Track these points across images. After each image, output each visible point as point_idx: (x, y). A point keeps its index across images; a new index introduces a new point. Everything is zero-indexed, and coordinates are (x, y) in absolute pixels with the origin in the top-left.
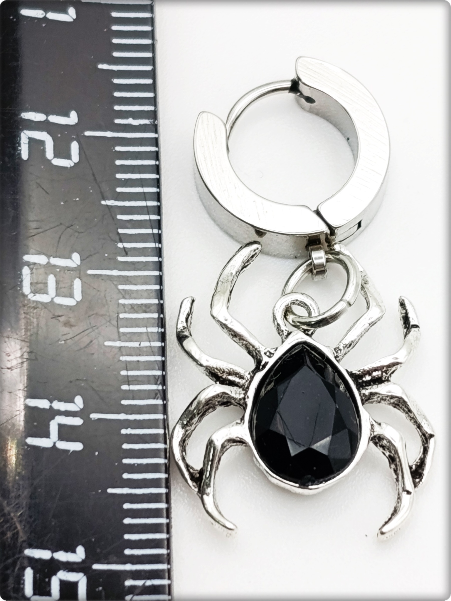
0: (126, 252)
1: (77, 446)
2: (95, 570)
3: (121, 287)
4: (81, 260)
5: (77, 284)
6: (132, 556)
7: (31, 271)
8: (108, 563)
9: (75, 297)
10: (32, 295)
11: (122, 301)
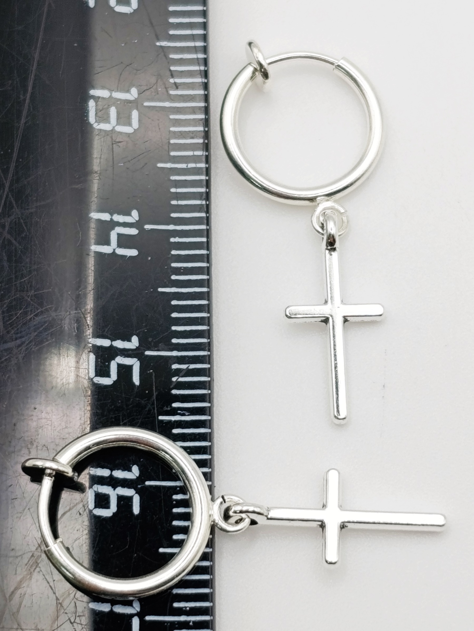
0: (177, 86)
1: (133, 253)
2: (147, 356)
3: (172, 117)
4: (138, 94)
5: (135, 114)
6: (178, 344)
7: (96, 104)
8: (158, 350)
9: (133, 125)
10: (97, 124)
11: (172, 129)
